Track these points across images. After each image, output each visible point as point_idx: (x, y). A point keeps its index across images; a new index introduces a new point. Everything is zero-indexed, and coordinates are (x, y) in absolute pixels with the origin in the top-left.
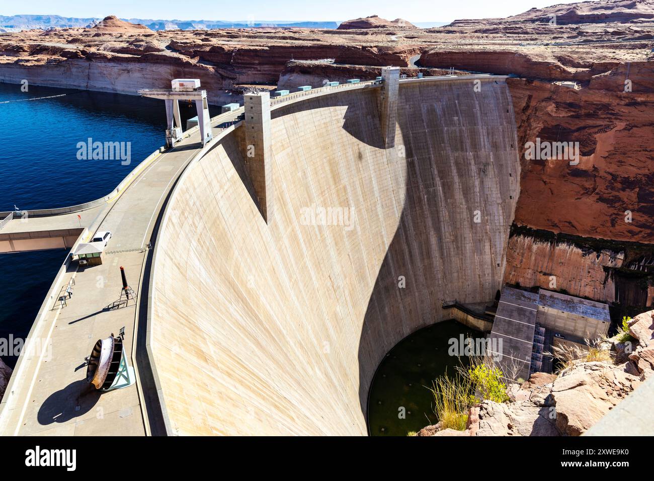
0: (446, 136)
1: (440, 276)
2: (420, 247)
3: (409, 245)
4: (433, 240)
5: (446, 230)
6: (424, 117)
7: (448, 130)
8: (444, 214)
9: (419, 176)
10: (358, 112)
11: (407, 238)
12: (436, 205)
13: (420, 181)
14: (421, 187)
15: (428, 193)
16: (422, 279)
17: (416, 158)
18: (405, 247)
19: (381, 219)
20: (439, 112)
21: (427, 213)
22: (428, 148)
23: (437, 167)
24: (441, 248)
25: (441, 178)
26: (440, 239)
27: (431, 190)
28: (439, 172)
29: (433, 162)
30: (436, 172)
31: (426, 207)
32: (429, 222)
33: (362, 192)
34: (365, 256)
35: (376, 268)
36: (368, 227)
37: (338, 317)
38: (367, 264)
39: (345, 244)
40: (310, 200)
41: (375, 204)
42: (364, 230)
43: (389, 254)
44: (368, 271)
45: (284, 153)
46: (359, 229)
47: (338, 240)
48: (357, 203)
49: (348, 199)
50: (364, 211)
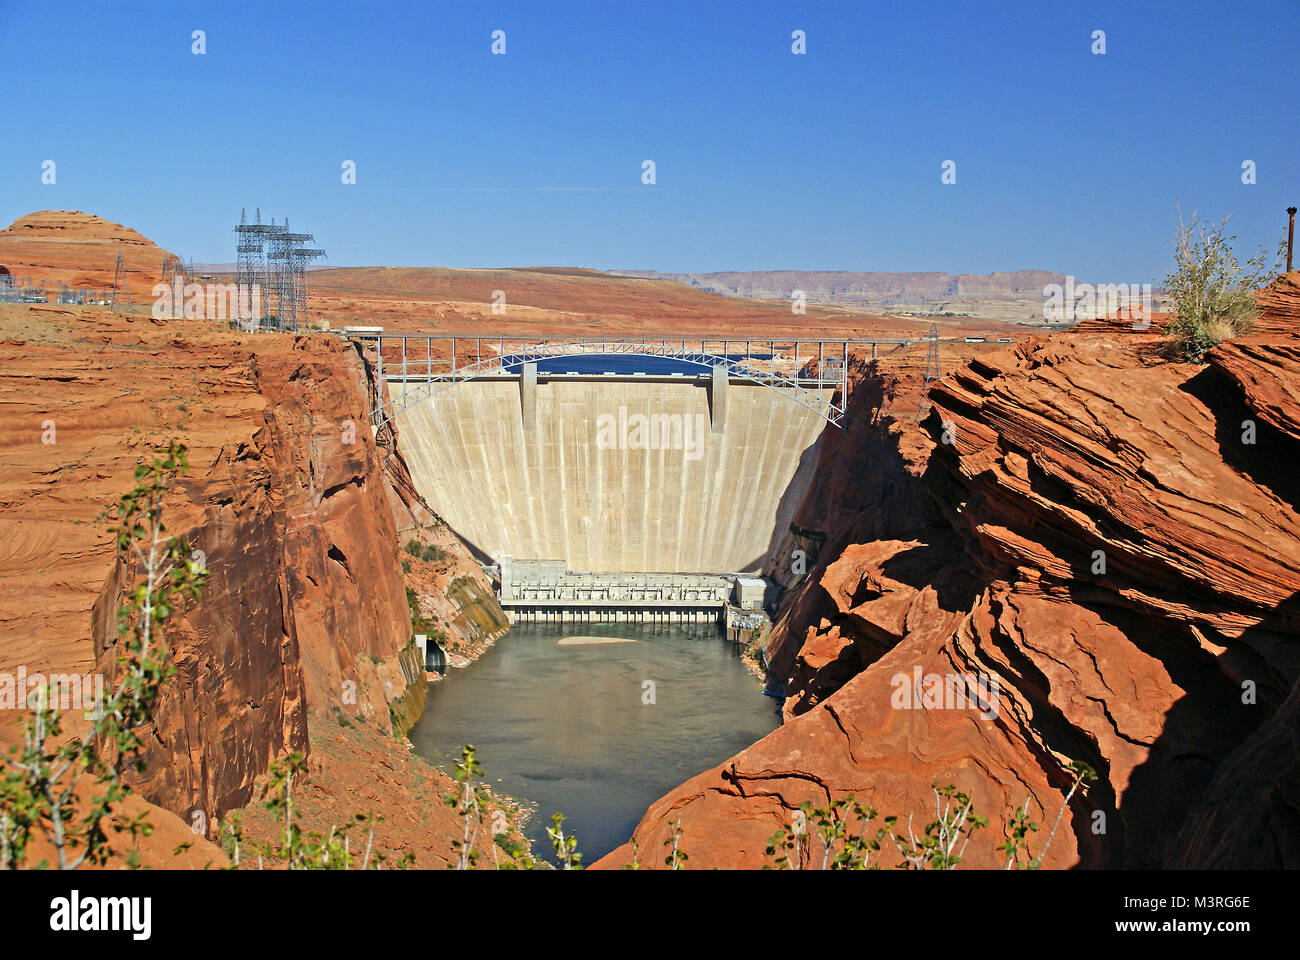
0: (786, 433)
3: (707, 519)
4: (733, 525)
5: (748, 517)
7: (789, 429)
8: (752, 502)
9: (743, 464)
11: (708, 513)
12: (748, 494)
13: (743, 469)
14: (742, 473)
15: (746, 481)
16: (708, 555)
17: (747, 448)
18: (703, 521)
19: (684, 488)
20: (790, 410)
21: (738, 497)
22: (764, 442)
23: (765, 460)
24: (737, 534)
25: (763, 469)
26: (739, 524)
27: (750, 479)
28: (764, 465)
29: (763, 455)
30: (761, 464)
31: (738, 494)
32: (736, 507)
33: (665, 458)
34: (646, 507)
35: (658, 522)
36: (661, 486)
37: (582, 524)
38: (646, 513)
39: (621, 485)
40: (589, 440)
41: (680, 473)
42: (654, 486)
43: (681, 520)
44: (645, 518)
45: (573, 404)
46: (648, 484)
47: (612, 477)
48: (654, 464)
49: (644, 458)
50: (661, 473)
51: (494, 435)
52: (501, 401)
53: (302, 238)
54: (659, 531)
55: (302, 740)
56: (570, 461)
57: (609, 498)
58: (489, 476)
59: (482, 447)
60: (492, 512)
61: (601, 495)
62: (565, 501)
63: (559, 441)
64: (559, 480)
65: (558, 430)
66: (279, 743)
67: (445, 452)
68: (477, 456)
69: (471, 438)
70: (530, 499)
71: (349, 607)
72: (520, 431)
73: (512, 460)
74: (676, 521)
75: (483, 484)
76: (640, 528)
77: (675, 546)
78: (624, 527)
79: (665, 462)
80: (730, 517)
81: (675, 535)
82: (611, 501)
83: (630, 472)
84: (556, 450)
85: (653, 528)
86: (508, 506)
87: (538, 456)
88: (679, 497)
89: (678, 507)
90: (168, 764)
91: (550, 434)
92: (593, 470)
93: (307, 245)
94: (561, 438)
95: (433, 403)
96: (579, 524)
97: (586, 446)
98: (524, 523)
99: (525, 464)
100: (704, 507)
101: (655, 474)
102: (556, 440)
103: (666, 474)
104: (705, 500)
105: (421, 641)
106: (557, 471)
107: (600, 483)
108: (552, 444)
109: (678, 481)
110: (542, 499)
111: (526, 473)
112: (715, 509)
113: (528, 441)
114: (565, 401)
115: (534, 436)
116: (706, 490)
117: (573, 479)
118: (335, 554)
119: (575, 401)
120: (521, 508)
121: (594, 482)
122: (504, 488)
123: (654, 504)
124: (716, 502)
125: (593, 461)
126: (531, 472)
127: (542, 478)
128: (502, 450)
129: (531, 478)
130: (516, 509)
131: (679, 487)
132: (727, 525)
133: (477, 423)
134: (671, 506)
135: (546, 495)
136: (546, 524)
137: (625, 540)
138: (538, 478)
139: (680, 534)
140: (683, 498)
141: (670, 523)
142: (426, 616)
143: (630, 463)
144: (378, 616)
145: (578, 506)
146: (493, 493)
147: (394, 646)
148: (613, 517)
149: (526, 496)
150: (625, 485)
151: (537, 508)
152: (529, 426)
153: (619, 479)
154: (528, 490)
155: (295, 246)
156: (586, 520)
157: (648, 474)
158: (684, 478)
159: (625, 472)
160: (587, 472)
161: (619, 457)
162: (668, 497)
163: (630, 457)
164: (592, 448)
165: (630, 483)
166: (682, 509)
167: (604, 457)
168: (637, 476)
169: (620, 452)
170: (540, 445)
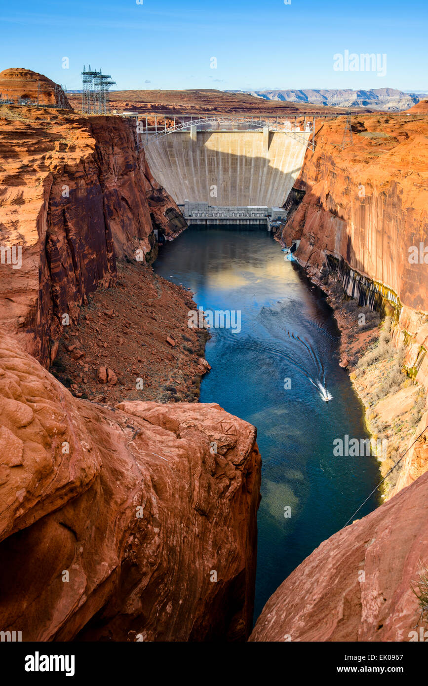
0: (290, 153)
1: (267, 200)
2: (265, 189)
3: (261, 186)
4: (270, 188)
5: (276, 185)
6: (286, 145)
8: (278, 179)
11: (261, 184)
16: (261, 199)
18: (259, 186)
19: (252, 174)
21: (272, 178)
22: (282, 156)
24: (272, 191)
26: (273, 188)
29: (282, 162)
31: (272, 176)
32: (272, 181)
34: (238, 181)
35: (243, 187)
36: (244, 173)
38: (238, 184)
41: (251, 168)
42: (241, 173)
43: (251, 186)
44: (238, 186)
46: (238, 173)
47: (225, 170)
48: (241, 165)
49: (237, 163)
50: (244, 168)
51: (181, 155)
52: (183, 141)
53: (106, 77)
54: (243, 190)
55: (114, 269)
56: (210, 164)
58: (179, 170)
59: (176, 159)
60: (180, 183)
61: (221, 177)
62: (207, 179)
64: (205, 171)
65: (205, 152)
66: (106, 269)
67: (163, 161)
68: (175, 162)
69: (172, 156)
70: (195, 179)
71: (129, 219)
72: (191, 153)
73: (188, 164)
74: (249, 186)
75: (177, 174)
76: (236, 189)
77: (249, 196)
78: (230, 189)
79: (245, 163)
80: (269, 185)
81: (249, 192)
82: (225, 179)
83: (232, 168)
84: (204, 160)
85: (241, 190)
86: (187, 182)
87: (197, 163)
88: (250, 177)
90: (67, 276)
91: (202, 154)
92: (218, 167)
93: (109, 80)
94: (206, 156)
95: (158, 142)
97: (215, 158)
98: (192, 188)
99: (193, 166)
100: (260, 181)
101: (241, 169)
102: (204, 156)
103: (246, 169)
104: (260, 178)
105: (156, 231)
106: (204, 168)
107: (221, 172)
108: (203, 158)
109: (250, 172)
110: (199, 179)
111: (193, 169)
112: (264, 182)
113: (193, 157)
115: (196, 155)
116: (260, 174)
117: (211, 171)
118: (123, 199)
120: (191, 182)
121: (218, 172)
122: (185, 175)
123: (241, 180)
124: (264, 179)
125: (218, 164)
126: (195, 168)
127: (199, 171)
128: (184, 160)
129: (195, 171)
130: (190, 183)
131: (250, 174)
132: (268, 188)
133: (174, 150)
134: (247, 181)
135: (201, 177)
136: (201, 188)
137: (230, 194)
138: (197, 171)
139: (250, 192)
140: (252, 178)
141: (247, 188)
142: (157, 222)
143: (232, 165)
144: (140, 223)
146: (181, 177)
147: (146, 234)
148: (226, 186)
149: (193, 178)
150: (230, 173)
151: (197, 182)
152: (194, 151)
153: (228, 171)
154: (194, 176)
155: (104, 80)
157: (238, 169)
158: (252, 170)
159: (230, 168)
160: (216, 169)
161: (228, 162)
162: (245, 178)
163: (232, 163)
164: (218, 159)
165: (232, 172)
166: (251, 182)
167: (222, 163)
168: (234, 170)
169: (228, 160)
170: (198, 158)
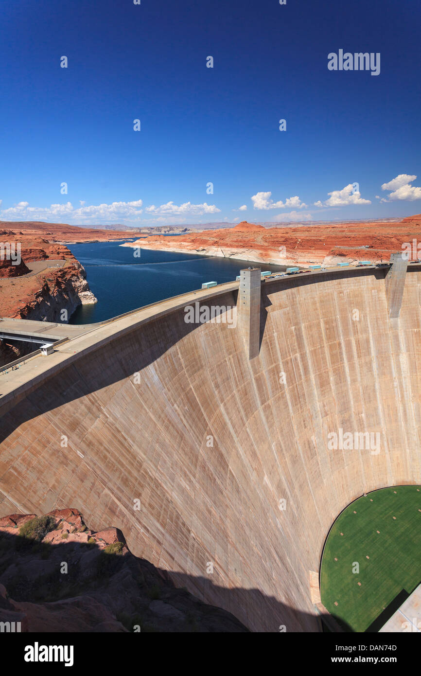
2: (418, 409)
3: (404, 405)
10: (362, 286)
11: (401, 396)
19: (376, 376)
33: (357, 350)
34: (352, 403)
35: (363, 415)
36: (359, 379)
37: (312, 445)
38: (353, 410)
39: (330, 388)
40: (299, 348)
41: (370, 362)
42: (354, 381)
43: (380, 407)
44: (353, 415)
45: (281, 311)
46: (349, 379)
47: (323, 384)
48: (350, 358)
49: (341, 353)
50: (357, 366)
54: (364, 423)
56: (290, 379)
57: (324, 406)
59: (222, 409)
61: (318, 405)
62: (295, 427)
63: (278, 360)
64: (287, 406)
65: (275, 346)
70: (274, 447)
73: (248, 406)
74: (376, 409)
77: (381, 435)
79: (358, 353)
81: (377, 422)
82: (326, 408)
83: (335, 371)
84: (278, 372)
85: (361, 423)
87: (266, 389)
88: (374, 386)
89: (375, 396)
91: (270, 353)
92: (308, 380)
94: (279, 355)
96: (309, 447)
97: (298, 355)
99: (259, 402)
100: (397, 391)
101: (352, 368)
102: (276, 360)
103: (361, 366)
104: (395, 383)
107: (316, 392)
108: (274, 365)
109: (370, 369)
110: (280, 438)
111: (262, 413)
113: (255, 372)
114: (273, 310)
115: (259, 363)
116: (394, 373)
117: (296, 399)
119: (281, 307)
121: (311, 394)
125: (306, 369)
126: (265, 410)
127: (274, 411)
128: (238, 397)
129: (267, 418)
131: (372, 375)
133: (208, 373)
134: (369, 397)
138: (272, 414)
140: (377, 386)
141: (373, 413)
143: (333, 363)
145: (305, 427)
148: (331, 426)
149: (270, 447)
150: (333, 387)
151: (279, 450)
153: (328, 383)
154: (269, 437)
156: (313, 438)
157: (347, 370)
158: (375, 366)
159: (331, 373)
160: (304, 385)
161: (324, 358)
162: (366, 388)
163: (332, 356)
164: (303, 357)
165: (337, 383)
166: (378, 396)
167: (313, 363)
168: (339, 374)
169: (323, 353)
170: (264, 371)
